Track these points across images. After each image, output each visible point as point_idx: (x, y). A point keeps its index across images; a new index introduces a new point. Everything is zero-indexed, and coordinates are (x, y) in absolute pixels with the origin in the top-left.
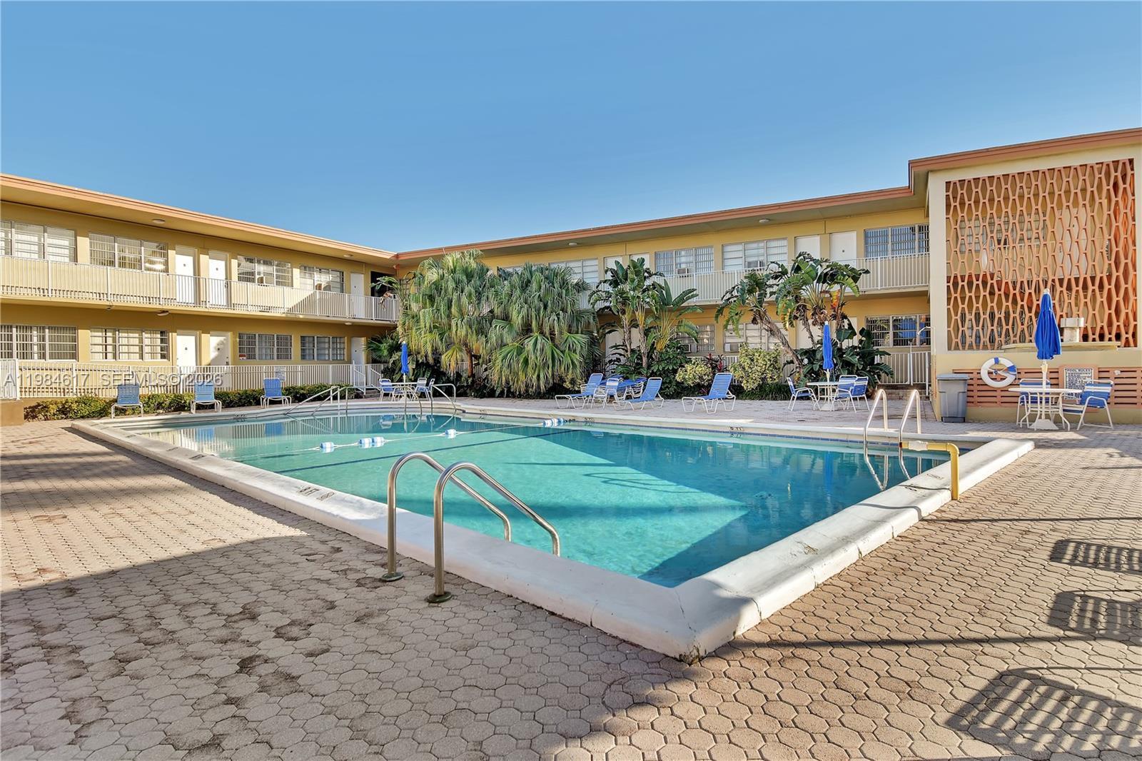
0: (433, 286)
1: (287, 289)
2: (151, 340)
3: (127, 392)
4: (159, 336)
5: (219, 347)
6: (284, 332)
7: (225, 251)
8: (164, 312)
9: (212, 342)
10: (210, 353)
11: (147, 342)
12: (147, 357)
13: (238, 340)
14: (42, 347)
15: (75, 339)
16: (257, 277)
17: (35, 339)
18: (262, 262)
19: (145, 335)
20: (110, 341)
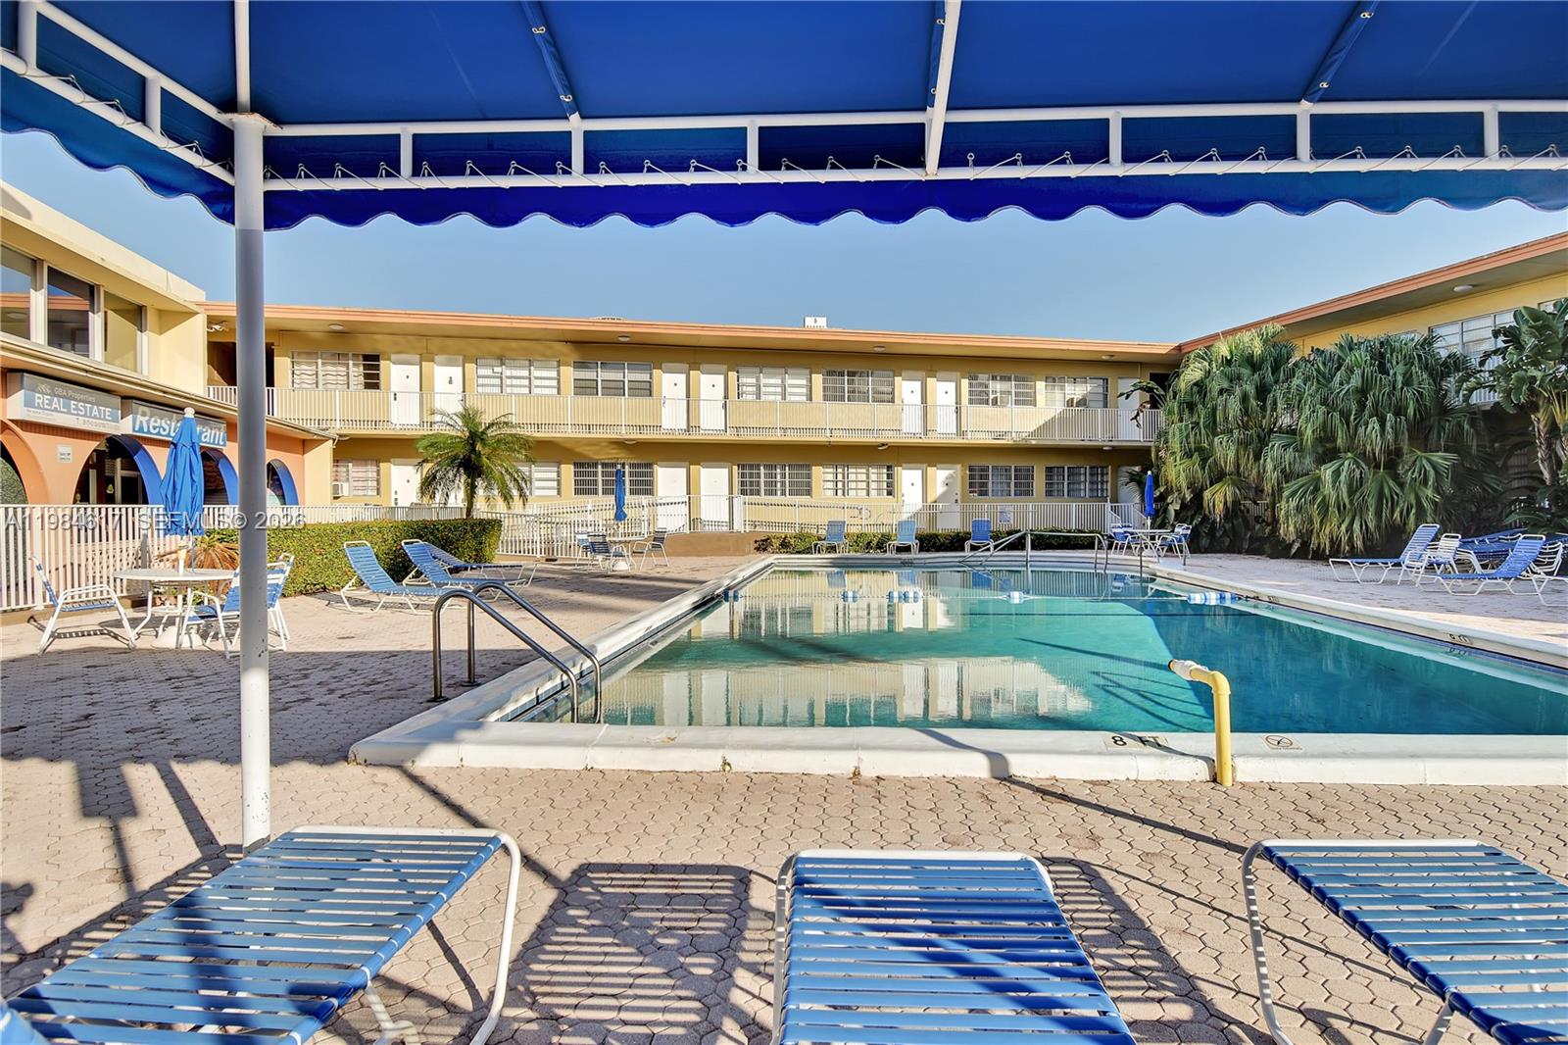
0: (1195, 389)
1: (1029, 408)
2: (877, 474)
3: (836, 530)
4: (885, 471)
5: (948, 481)
6: (1023, 463)
7: (956, 371)
8: (883, 445)
9: (940, 476)
10: (938, 488)
11: (873, 477)
12: (873, 493)
13: (968, 472)
14: (783, 484)
15: (809, 476)
16: (991, 397)
17: (779, 476)
18: (998, 378)
19: (872, 470)
20: (840, 477)
